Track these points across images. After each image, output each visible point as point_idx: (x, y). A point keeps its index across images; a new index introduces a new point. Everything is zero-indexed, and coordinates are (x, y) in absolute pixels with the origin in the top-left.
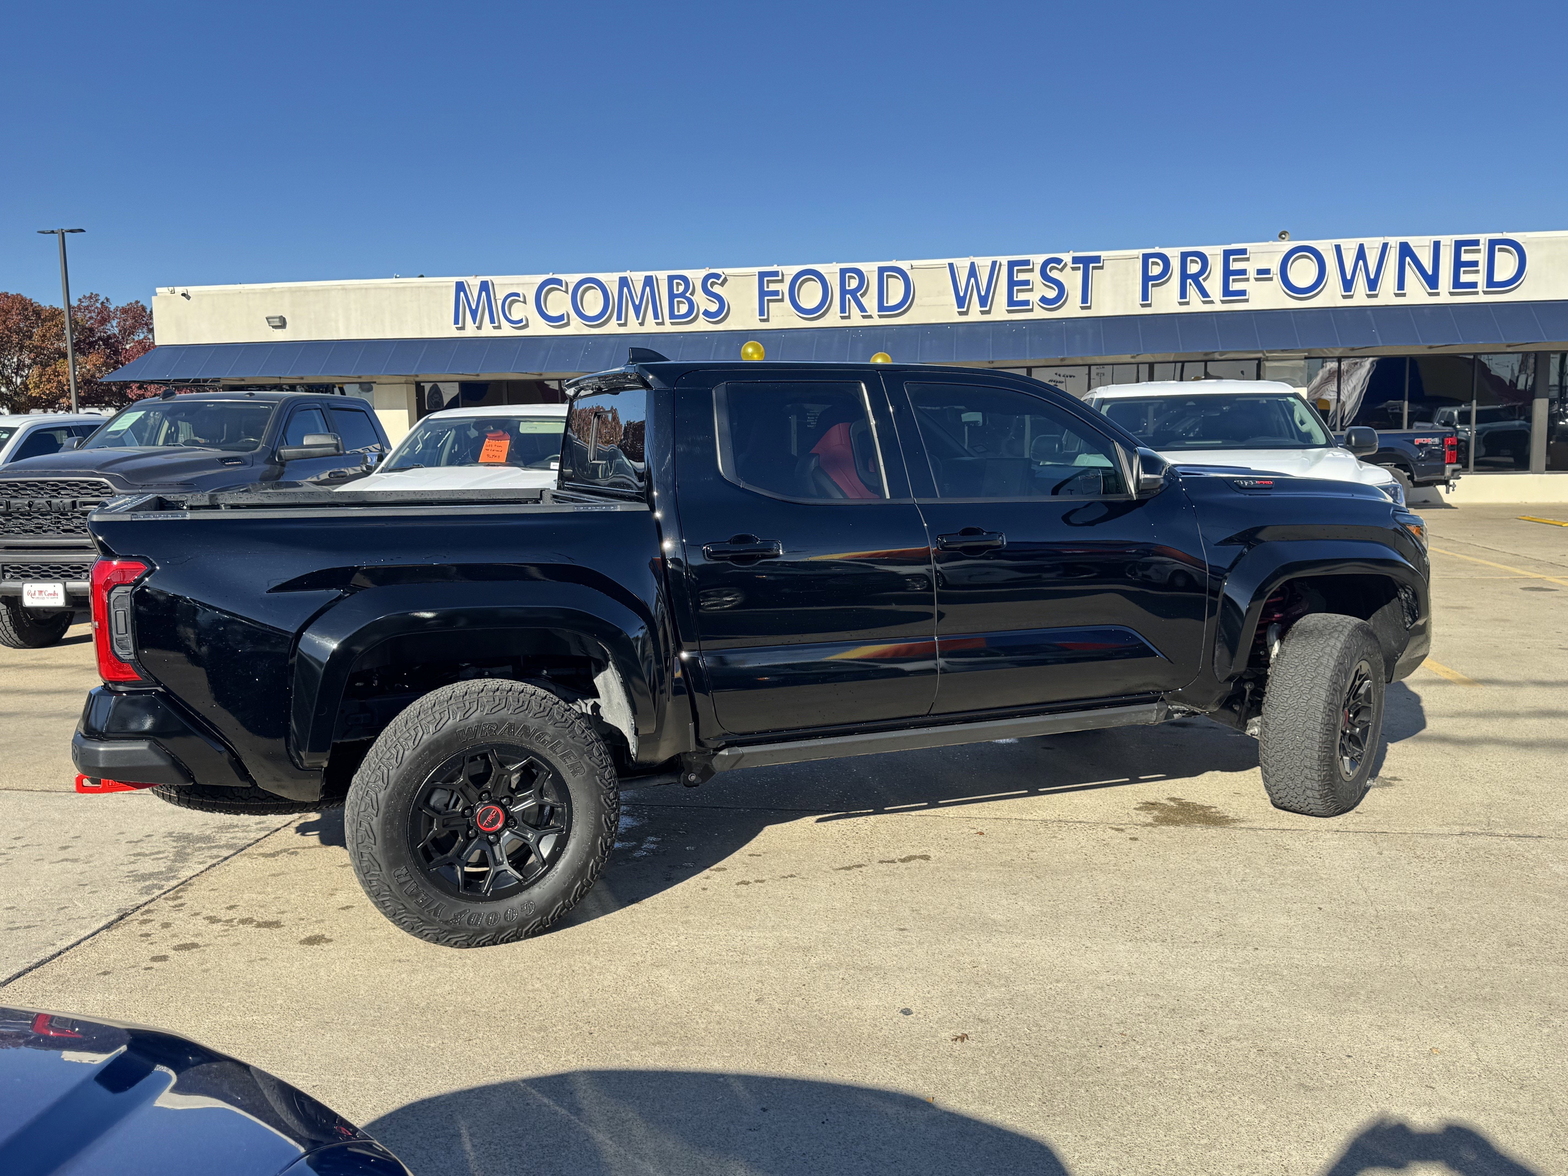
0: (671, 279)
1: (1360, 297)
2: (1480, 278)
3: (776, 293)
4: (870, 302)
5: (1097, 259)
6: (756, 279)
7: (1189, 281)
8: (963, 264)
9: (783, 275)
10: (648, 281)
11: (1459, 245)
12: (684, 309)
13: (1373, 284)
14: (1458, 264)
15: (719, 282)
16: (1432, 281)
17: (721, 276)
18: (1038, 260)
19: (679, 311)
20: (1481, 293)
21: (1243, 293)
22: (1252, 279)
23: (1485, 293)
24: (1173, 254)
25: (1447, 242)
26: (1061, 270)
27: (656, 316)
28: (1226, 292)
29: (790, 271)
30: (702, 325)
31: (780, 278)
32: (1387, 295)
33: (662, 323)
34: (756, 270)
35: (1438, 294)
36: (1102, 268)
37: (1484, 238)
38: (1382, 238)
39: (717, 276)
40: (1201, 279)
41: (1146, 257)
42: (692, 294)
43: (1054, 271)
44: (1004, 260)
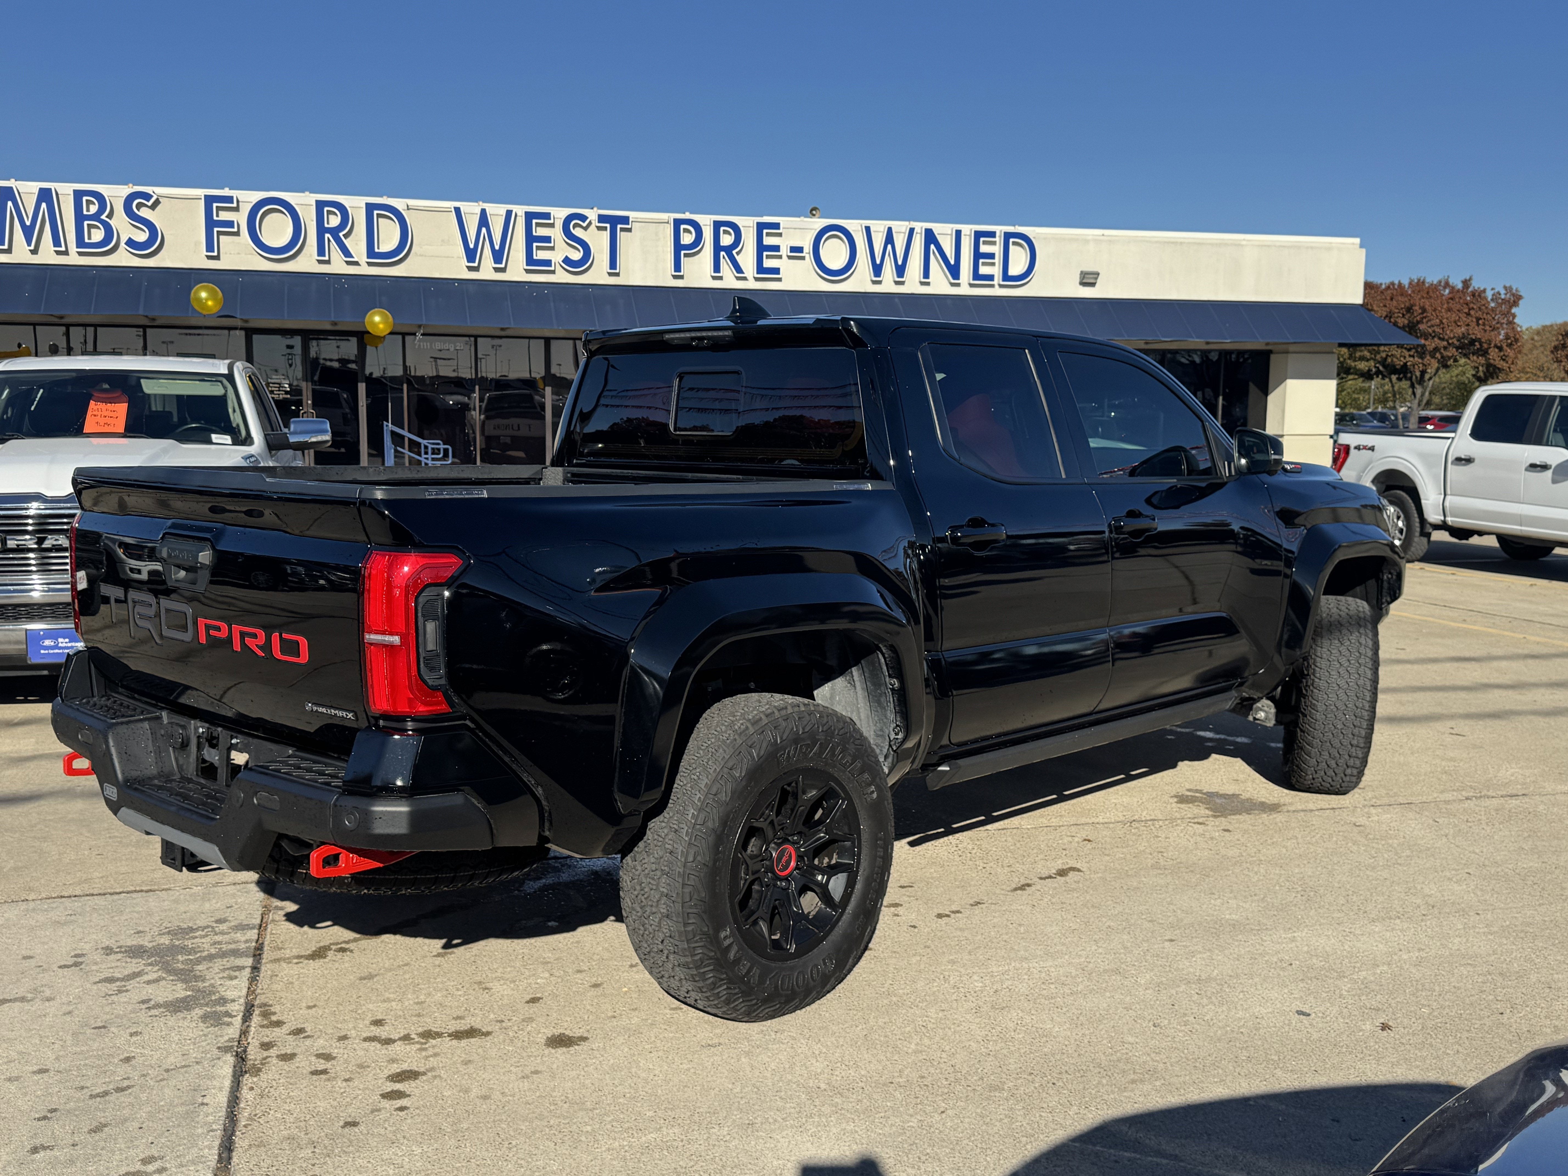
0: (78, 195)
1: (888, 284)
2: (996, 270)
3: (230, 224)
4: (357, 244)
5: (625, 220)
6: (202, 203)
7: (722, 253)
8: (471, 210)
9: (238, 201)
10: (45, 195)
11: (978, 235)
12: (98, 235)
13: (900, 270)
14: (978, 255)
15: (149, 204)
16: (954, 271)
17: (152, 196)
18: (559, 214)
19: (89, 238)
20: (997, 286)
21: (776, 271)
22: (784, 257)
23: (1001, 286)
24: (706, 221)
25: (968, 230)
26: (586, 229)
27: (56, 242)
28: (760, 269)
29: (249, 198)
30: (123, 258)
31: (235, 205)
32: (912, 285)
33: (66, 253)
34: (201, 192)
35: (958, 285)
36: (630, 230)
37: (1000, 230)
38: (907, 223)
39: (148, 197)
40: (734, 252)
41: (678, 223)
42: (110, 216)
43: (578, 229)
44: (520, 210)
